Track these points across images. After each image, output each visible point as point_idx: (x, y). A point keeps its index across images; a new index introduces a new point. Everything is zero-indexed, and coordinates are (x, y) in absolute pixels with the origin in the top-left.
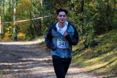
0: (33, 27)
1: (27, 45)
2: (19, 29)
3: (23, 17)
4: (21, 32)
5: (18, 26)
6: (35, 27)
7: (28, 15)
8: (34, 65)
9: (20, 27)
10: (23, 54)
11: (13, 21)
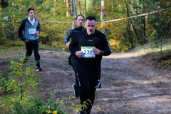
0: (132, 29)
1: (123, 59)
2: (110, 33)
3: (115, 14)
4: (112, 38)
5: (108, 28)
6: (135, 30)
7: (124, 10)
8: (135, 90)
9: (112, 31)
10: (116, 74)
11: (101, 21)
